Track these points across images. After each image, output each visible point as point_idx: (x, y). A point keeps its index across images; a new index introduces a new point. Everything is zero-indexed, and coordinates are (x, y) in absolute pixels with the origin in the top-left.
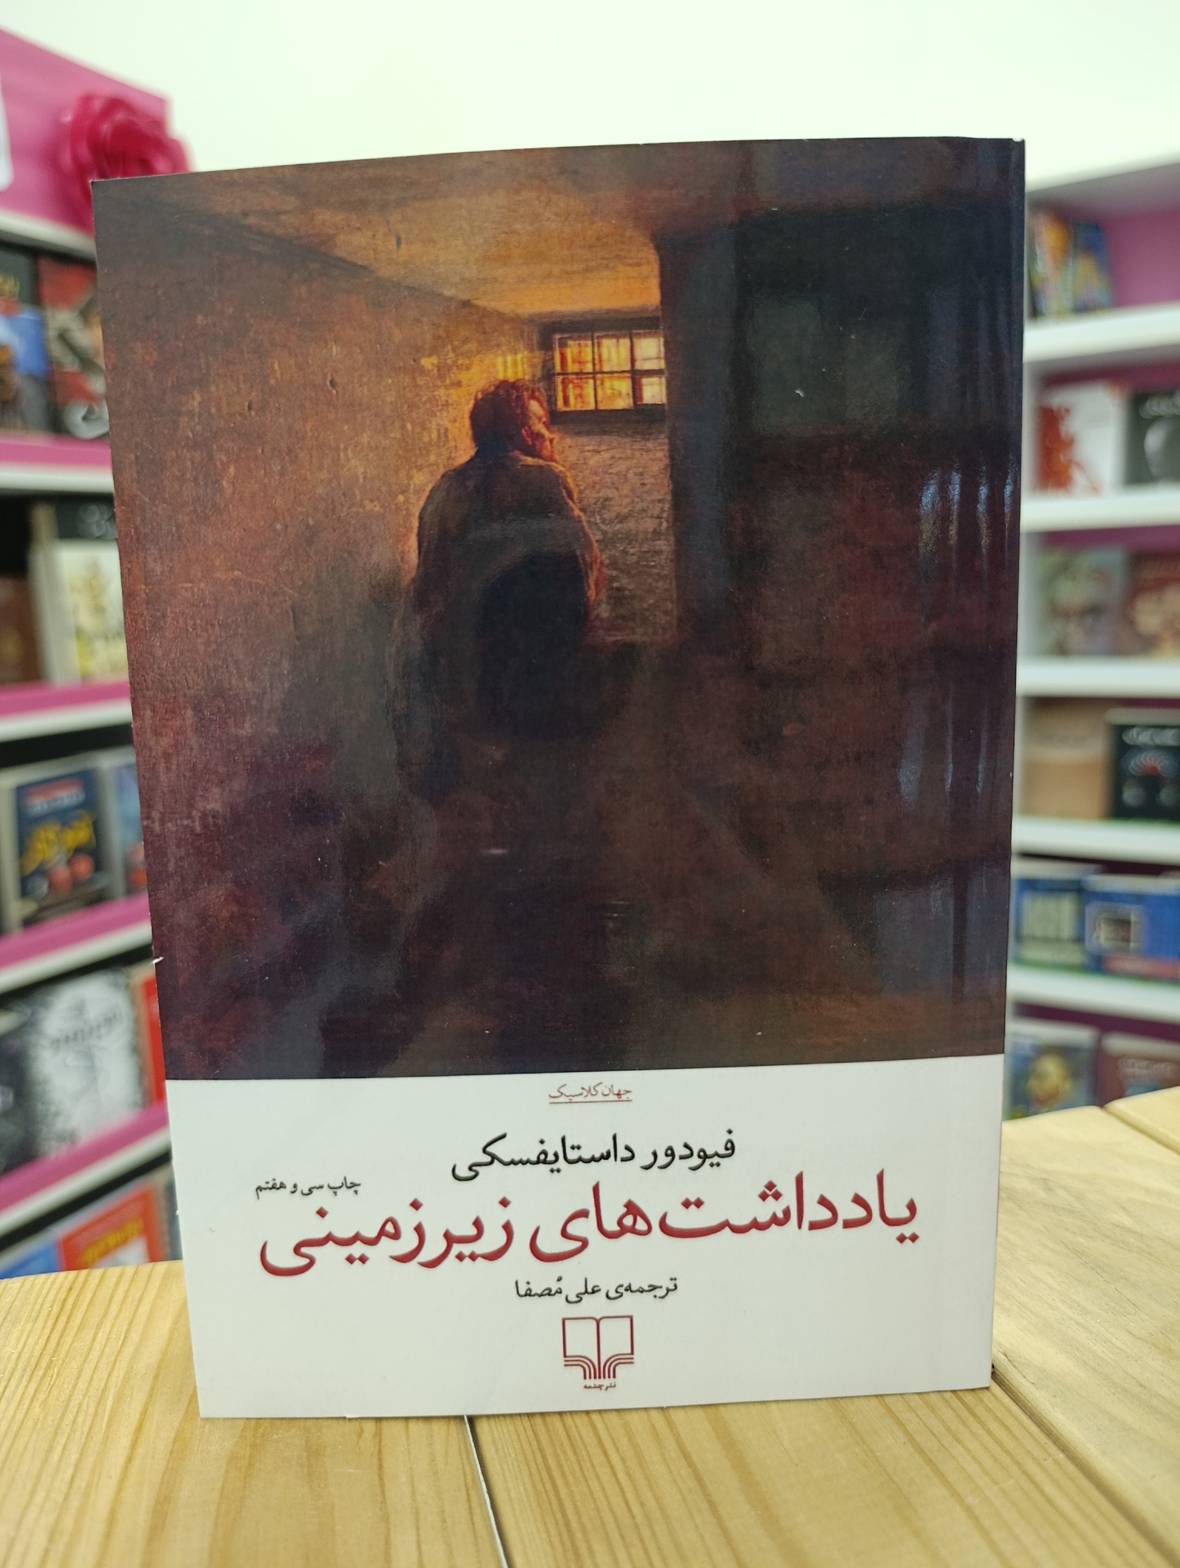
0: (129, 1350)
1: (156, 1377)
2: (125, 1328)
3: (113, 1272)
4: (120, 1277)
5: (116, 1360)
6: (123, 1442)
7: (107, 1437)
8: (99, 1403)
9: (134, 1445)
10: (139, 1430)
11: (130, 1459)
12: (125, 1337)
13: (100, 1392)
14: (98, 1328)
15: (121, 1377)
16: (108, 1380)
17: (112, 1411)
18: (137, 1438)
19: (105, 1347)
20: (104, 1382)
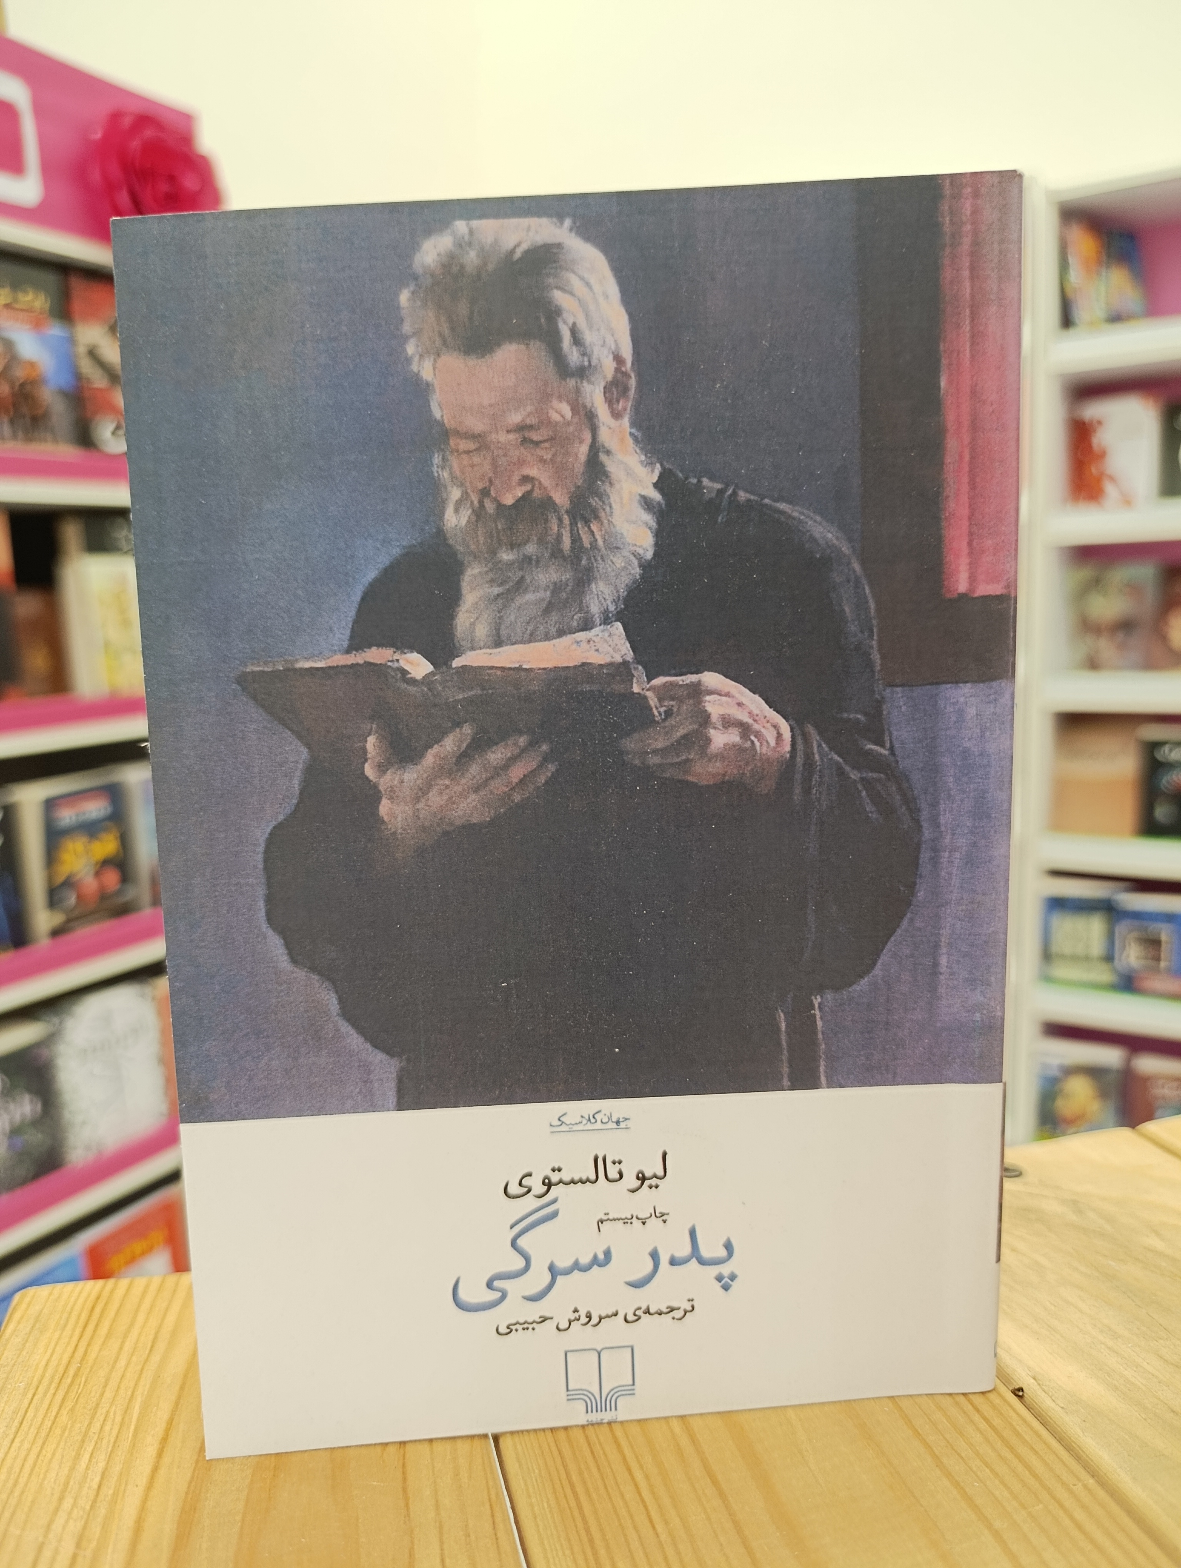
0: (156, 1358)
1: (182, 1388)
2: (151, 1337)
3: (140, 1283)
4: (147, 1287)
5: (142, 1369)
6: (151, 1451)
7: (134, 1445)
8: (125, 1412)
9: (160, 1454)
10: (165, 1440)
11: (155, 1469)
12: (152, 1346)
13: (127, 1401)
14: (125, 1336)
15: (148, 1386)
16: (135, 1388)
17: (138, 1420)
18: (163, 1447)
19: (132, 1355)
20: (131, 1390)
